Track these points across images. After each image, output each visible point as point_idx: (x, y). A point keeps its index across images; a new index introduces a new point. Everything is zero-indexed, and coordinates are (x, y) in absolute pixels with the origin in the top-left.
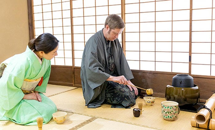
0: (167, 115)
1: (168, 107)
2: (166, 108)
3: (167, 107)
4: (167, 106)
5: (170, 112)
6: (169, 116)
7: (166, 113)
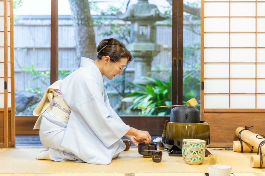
0: (196, 156)
1: (198, 145)
2: (195, 147)
3: (196, 145)
4: (196, 143)
5: (200, 152)
6: (198, 158)
7: (195, 153)
